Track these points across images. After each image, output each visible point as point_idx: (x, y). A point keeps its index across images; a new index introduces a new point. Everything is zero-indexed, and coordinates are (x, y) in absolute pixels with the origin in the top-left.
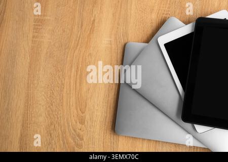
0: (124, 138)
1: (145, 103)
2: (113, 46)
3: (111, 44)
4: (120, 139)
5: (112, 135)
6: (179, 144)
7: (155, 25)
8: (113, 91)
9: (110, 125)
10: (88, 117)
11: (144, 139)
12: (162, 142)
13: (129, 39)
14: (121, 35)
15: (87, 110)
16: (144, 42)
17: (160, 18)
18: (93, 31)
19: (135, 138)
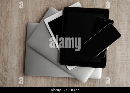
0: (30, 77)
1: (40, 56)
2: (21, 26)
3: (19, 25)
4: (28, 78)
5: (24, 76)
6: (60, 77)
7: (43, 12)
8: (23, 51)
9: (22, 70)
10: (9, 67)
11: (42, 76)
12: (51, 77)
13: (29, 21)
14: (25, 19)
15: (8, 63)
16: (38, 22)
17: (46, 8)
18: (8, 18)
19: (36, 76)
